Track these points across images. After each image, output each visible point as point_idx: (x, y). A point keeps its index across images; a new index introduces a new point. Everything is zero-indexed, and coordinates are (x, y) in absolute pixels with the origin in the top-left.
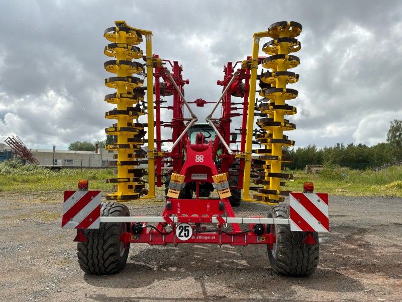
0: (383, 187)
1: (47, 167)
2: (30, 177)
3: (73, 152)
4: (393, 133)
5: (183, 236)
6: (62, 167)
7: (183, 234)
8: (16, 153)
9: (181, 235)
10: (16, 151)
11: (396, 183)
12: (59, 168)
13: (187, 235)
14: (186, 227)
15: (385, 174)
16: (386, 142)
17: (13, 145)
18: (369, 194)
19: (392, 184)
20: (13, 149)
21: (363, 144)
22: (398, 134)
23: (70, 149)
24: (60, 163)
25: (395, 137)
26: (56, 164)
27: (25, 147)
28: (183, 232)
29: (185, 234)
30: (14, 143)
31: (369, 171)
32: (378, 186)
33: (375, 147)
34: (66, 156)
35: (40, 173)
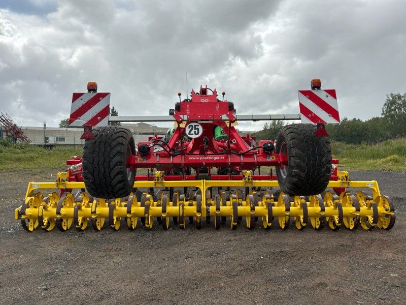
0: (379, 162)
1: (39, 146)
2: (23, 155)
3: (64, 129)
4: (388, 106)
5: (193, 134)
6: (55, 145)
7: (193, 132)
8: (6, 131)
9: (191, 133)
10: (6, 128)
11: (392, 157)
12: (51, 146)
13: (197, 133)
14: (195, 126)
15: (381, 149)
16: (380, 116)
17: (2, 122)
18: (365, 169)
19: (388, 158)
20: (4, 127)
21: (357, 119)
22: (393, 108)
23: (61, 127)
24: (51, 141)
25: (391, 110)
26: (48, 142)
27: (15, 125)
28: (193, 131)
29: (195, 132)
30: (4, 121)
31: (365, 146)
32: (375, 161)
33: (370, 121)
34: (58, 133)
35: (33, 151)
